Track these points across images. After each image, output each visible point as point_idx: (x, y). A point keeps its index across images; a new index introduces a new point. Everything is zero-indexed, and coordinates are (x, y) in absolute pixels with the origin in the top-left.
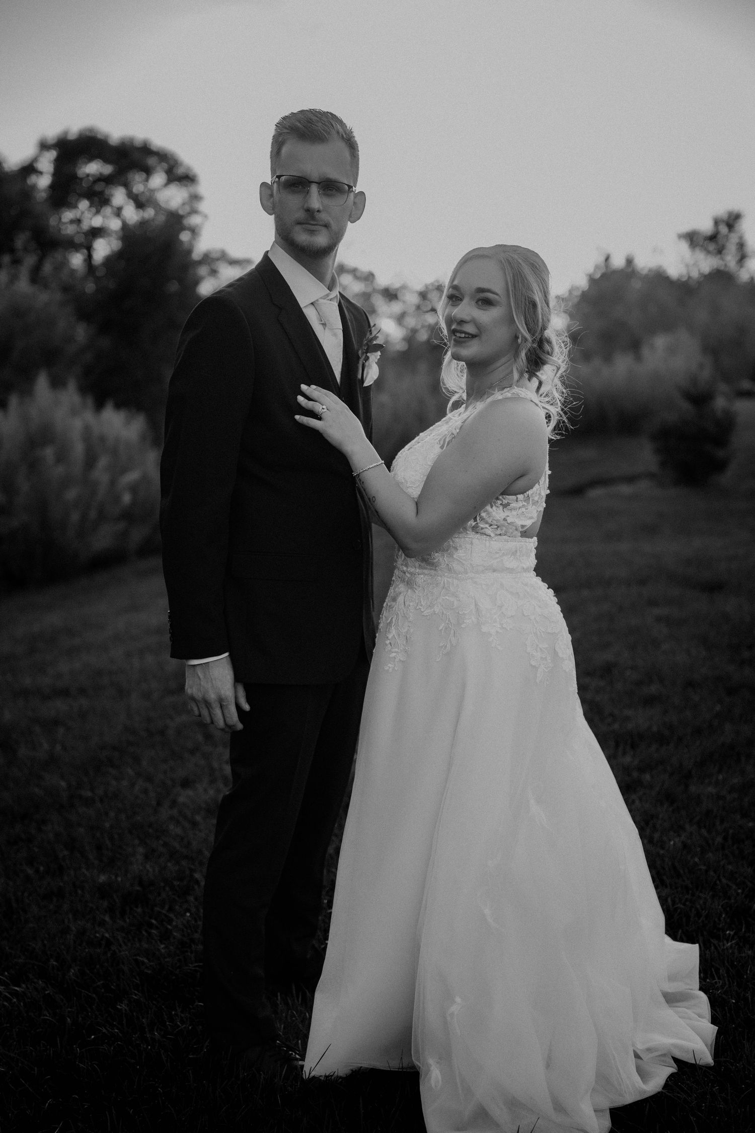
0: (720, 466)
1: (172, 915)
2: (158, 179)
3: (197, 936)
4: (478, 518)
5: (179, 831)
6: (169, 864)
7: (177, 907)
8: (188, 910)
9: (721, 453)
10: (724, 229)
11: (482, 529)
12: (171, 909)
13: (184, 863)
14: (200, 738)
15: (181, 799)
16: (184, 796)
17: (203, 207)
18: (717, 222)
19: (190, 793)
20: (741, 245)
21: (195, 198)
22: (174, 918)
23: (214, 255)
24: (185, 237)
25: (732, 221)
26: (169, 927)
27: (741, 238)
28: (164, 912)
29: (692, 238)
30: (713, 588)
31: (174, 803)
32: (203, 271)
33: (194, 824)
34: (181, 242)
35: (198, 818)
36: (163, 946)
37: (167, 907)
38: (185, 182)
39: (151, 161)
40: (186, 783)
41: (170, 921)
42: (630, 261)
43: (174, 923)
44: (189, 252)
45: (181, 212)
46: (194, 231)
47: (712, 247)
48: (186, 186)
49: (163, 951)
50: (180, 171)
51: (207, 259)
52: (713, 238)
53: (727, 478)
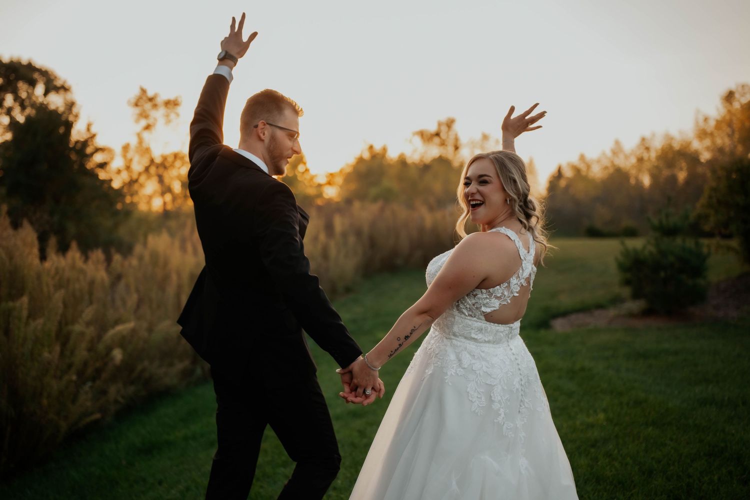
2: (39, 90)
4: (459, 302)
10: (444, 129)
11: (461, 308)
18: (440, 124)
20: (457, 139)
21: (70, 102)
25: (450, 124)
27: (456, 135)
29: (422, 135)
38: (61, 91)
39: (36, 75)
42: (385, 150)
47: (436, 140)
48: (62, 94)
52: (437, 134)
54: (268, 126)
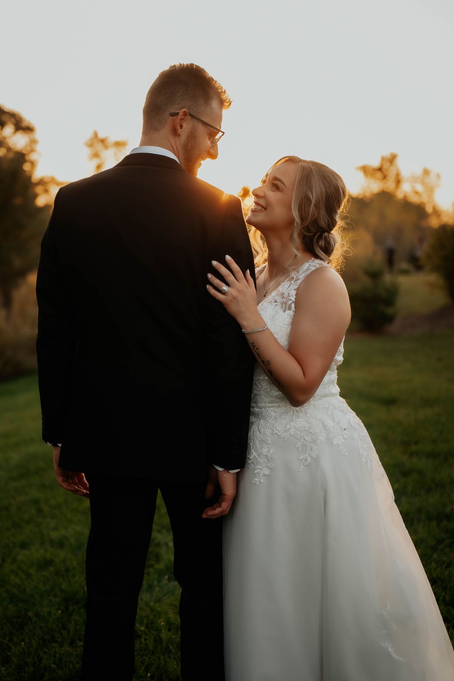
0: (390, 319)
1: (11, 645)
2: (8, 130)
3: (29, 660)
5: (18, 581)
6: (10, 606)
7: (15, 638)
8: (23, 640)
9: (390, 311)
10: (387, 164)
12: (10, 640)
13: (21, 605)
14: (34, 512)
15: (20, 557)
16: (22, 555)
17: (39, 147)
18: (383, 160)
19: (26, 552)
20: (398, 175)
21: (34, 142)
22: (13, 646)
23: (46, 180)
24: (26, 167)
25: (392, 159)
26: (9, 654)
27: (398, 170)
28: (5, 642)
29: (365, 170)
30: (389, 402)
31: (14, 560)
32: (39, 189)
33: (29, 575)
34: (24, 171)
35: (32, 571)
36: (4, 668)
37: (7, 639)
38: (28, 131)
39: (4, 118)
40: (24, 546)
41: (10, 649)
43: (13, 651)
44: (30, 178)
45: (24, 152)
46: (33, 164)
47: (379, 175)
48: (28, 133)
49: (4, 672)
50: (24, 124)
51: (41, 182)
52: (380, 169)
53: (394, 327)
54: (189, 117)
